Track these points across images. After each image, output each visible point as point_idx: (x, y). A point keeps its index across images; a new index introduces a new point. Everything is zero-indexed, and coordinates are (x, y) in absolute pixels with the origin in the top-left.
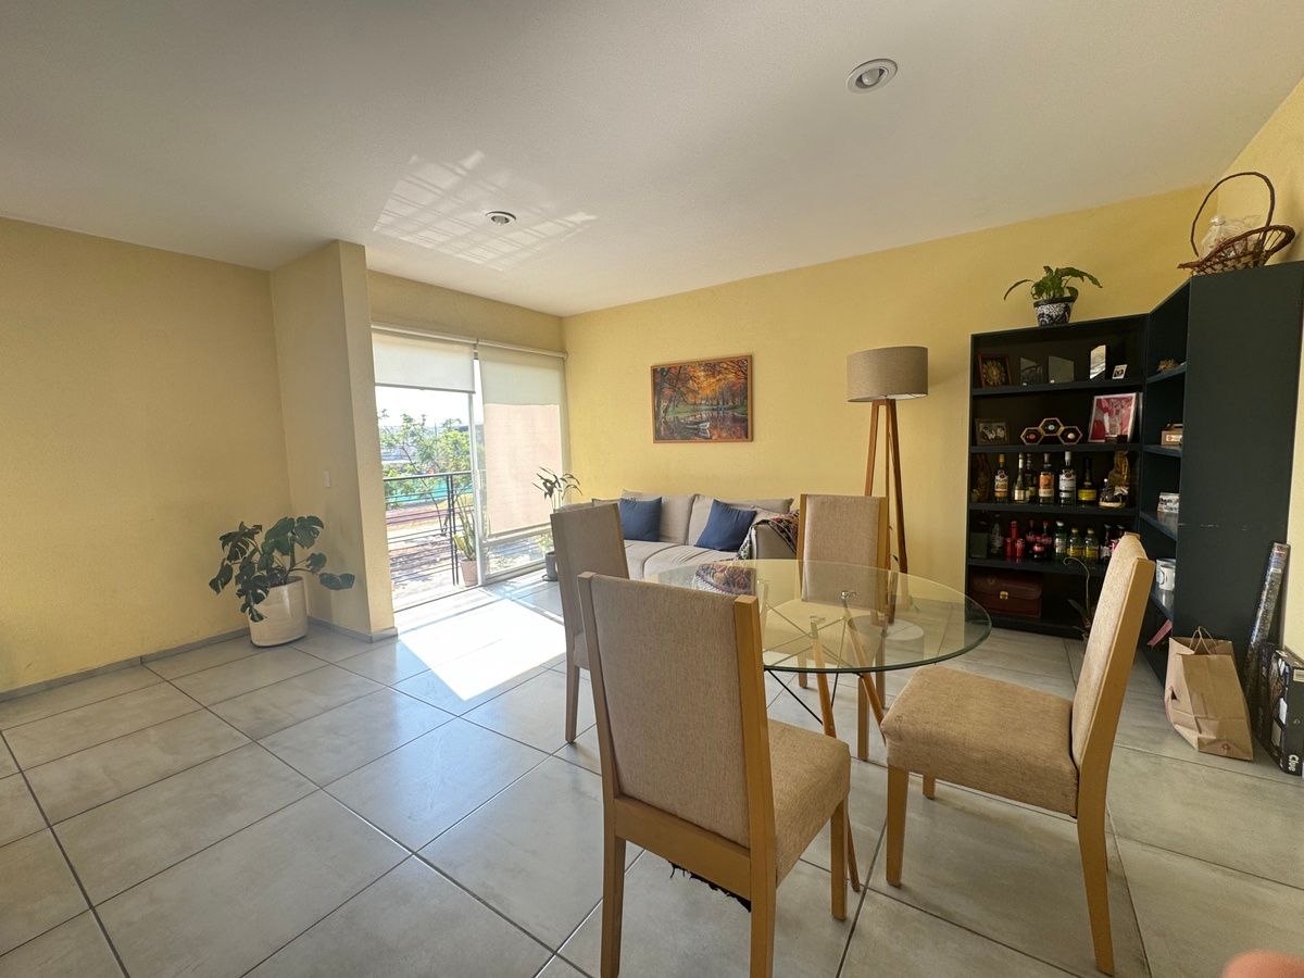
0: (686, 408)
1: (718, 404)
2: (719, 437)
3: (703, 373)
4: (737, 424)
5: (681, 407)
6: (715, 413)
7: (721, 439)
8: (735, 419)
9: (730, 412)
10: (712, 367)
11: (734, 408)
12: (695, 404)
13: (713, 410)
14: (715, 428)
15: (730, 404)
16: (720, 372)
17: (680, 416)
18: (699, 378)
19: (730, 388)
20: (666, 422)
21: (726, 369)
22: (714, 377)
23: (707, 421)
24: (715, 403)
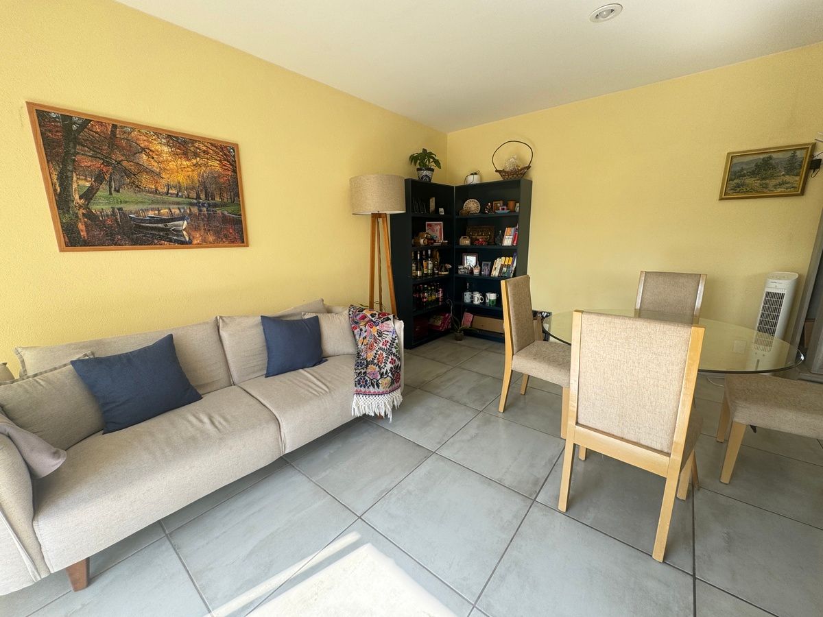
0: (140, 197)
1: (198, 197)
2: (204, 241)
3: (166, 149)
4: (229, 226)
5: (126, 193)
6: (195, 210)
7: (204, 244)
8: (225, 220)
9: (219, 211)
10: (183, 144)
11: (223, 205)
12: (156, 192)
13: (191, 204)
14: (197, 229)
15: (218, 199)
16: (196, 155)
17: (126, 208)
18: (160, 154)
19: (215, 178)
20: (90, 215)
21: (204, 152)
22: (188, 159)
23: (182, 218)
24: (193, 195)
